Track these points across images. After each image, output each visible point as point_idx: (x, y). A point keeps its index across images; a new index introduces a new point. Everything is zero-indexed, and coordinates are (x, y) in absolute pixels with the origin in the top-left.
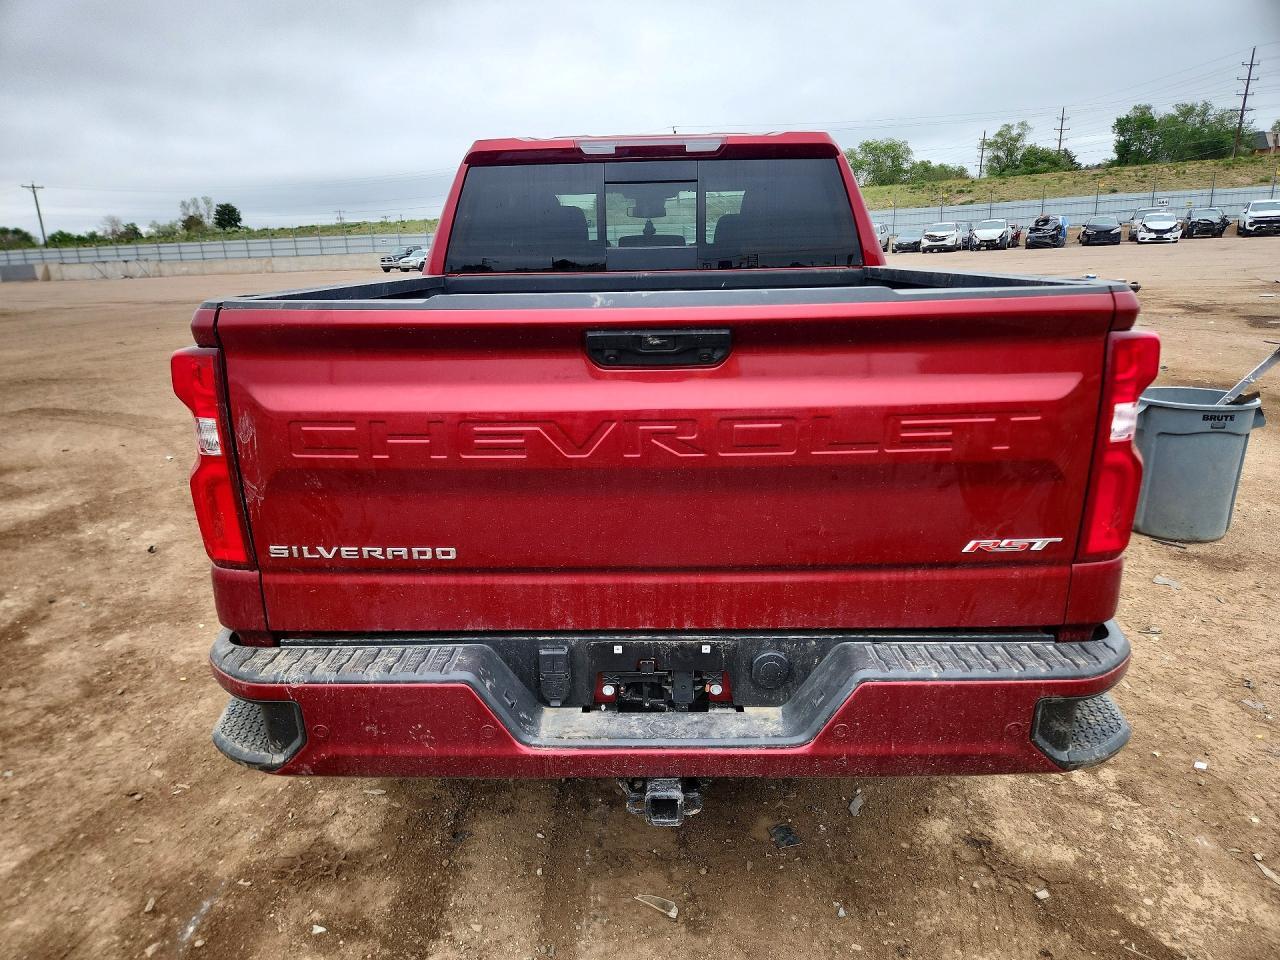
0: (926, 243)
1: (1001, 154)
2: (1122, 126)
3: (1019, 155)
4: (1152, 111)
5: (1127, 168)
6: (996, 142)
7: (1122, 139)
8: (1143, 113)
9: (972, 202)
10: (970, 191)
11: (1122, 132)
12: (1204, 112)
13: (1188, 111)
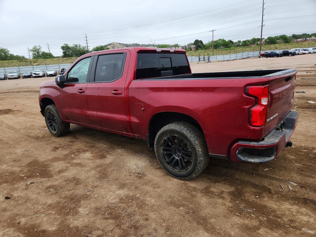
0: (34, 75)
1: (36, 53)
2: (63, 48)
3: (41, 53)
4: (68, 45)
5: (73, 58)
6: (33, 50)
7: (64, 51)
8: (67, 46)
9: (38, 65)
10: (37, 62)
11: (63, 49)
12: (80, 46)
13: (76, 46)
